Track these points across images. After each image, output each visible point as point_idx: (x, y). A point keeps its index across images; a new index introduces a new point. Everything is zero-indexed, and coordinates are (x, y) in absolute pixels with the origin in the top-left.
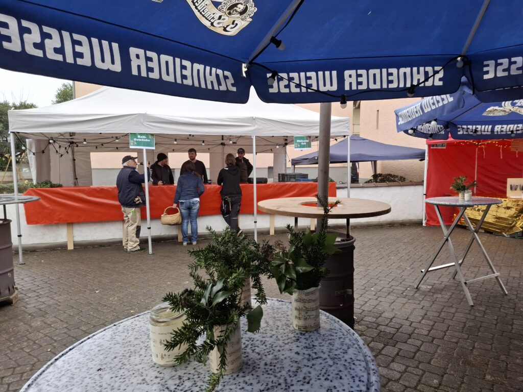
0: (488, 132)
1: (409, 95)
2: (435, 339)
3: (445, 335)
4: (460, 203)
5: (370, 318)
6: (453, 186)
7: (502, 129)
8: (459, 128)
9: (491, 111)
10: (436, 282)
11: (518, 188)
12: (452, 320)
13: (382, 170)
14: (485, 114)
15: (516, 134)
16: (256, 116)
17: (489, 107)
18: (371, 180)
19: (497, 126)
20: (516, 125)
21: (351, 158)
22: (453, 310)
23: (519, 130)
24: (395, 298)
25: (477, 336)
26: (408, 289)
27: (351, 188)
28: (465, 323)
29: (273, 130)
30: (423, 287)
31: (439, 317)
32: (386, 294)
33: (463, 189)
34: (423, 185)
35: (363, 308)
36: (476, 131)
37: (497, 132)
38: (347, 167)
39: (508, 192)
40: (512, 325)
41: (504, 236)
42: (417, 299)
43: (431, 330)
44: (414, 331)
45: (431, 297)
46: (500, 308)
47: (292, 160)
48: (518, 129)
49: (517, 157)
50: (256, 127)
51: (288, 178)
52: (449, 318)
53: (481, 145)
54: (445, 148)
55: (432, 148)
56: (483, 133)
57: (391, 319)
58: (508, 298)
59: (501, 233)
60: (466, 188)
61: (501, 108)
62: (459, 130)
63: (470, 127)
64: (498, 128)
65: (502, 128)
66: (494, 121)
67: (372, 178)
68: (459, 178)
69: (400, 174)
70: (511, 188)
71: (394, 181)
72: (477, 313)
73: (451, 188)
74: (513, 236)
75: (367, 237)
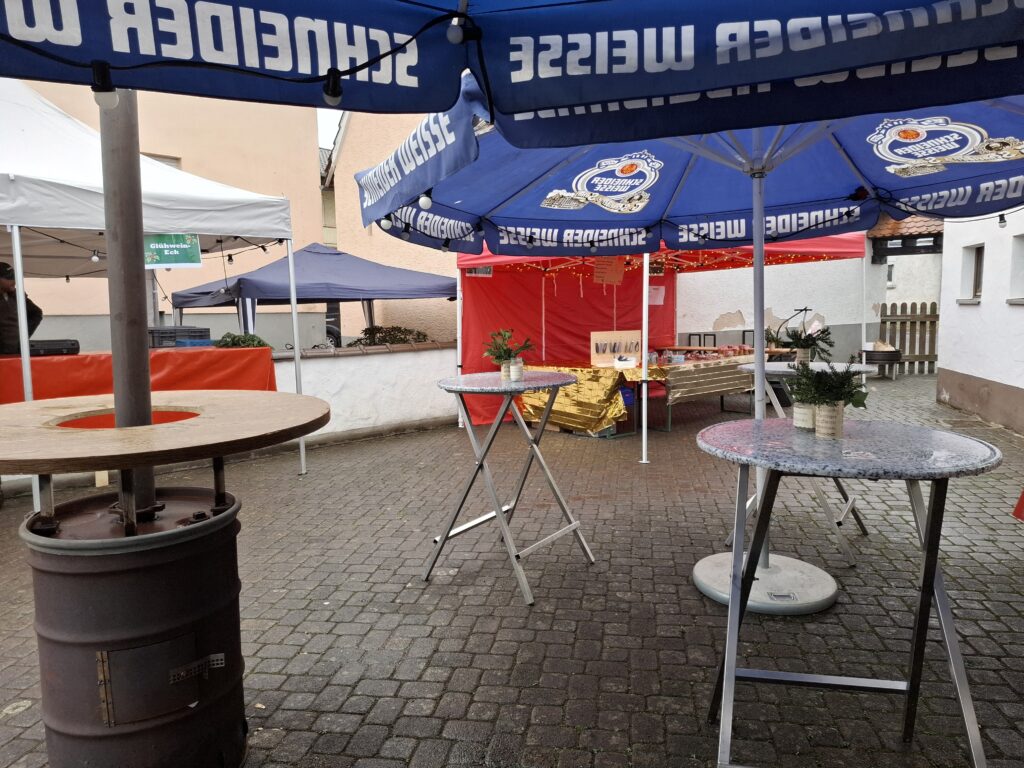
0: (552, 241)
1: (328, 99)
2: (449, 723)
3: (472, 702)
4: (504, 387)
5: (300, 697)
6: (488, 350)
7: (576, 238)
8: (501, 231)
9: (554, 199)
10: (467, 555)
11: (608, 350)
12: (488, 653)
13: (386, 319)
14: (544, 205)
15: (599, 248)
16: (17, 173)
17: (551, 191)
18: (359, 340)
19: (567, 232)
20: (597, 231)
21: (297, 293)
22: (493, 626)
23: (602, 241)
24: (375, 617)
25: (537, 686)
26: (409, 585)
27: (302, 357)
28: (515, 655)
29: (79, 215)
30: (441, 574)
31: (462, 651)
32: (356, 611)
33: (507, 355)
34: (455, 347)
35: (290, 669)
36: (531, 239)
37: (568, 242)
38: (291, 313)
39: (592, 357)
40: (601, 640)
41: (589, 436)
42: (425, 609)
43: (441, 697)
44: (401, 712)
45: (453, 598)
46: (581, 600)
47: (174, 296)
48: (601, 237)
49: (605, 293)
50: (20, 201)
51: (156, 340)
52: (483, 650)
53: (550, 272)
54: (491, 276)
55: (468, 275)
56: (545, 244)
57: (354, 687)
58: (596, 570)
59: (585, 430)
60: (513, 354)
61: (572, 195)
62: (501, 235)
63: (521, 230)
64: (569, 234)
65: (576, 235)
66: (562, 221)
67: (362, 336)
68: (499, 334)
69: (417, 327)
70: (597, 351)
71: (405, 341)
72: (539, 623)
73: (486, 354)
74: (602, 436)
75: (346, 465)
